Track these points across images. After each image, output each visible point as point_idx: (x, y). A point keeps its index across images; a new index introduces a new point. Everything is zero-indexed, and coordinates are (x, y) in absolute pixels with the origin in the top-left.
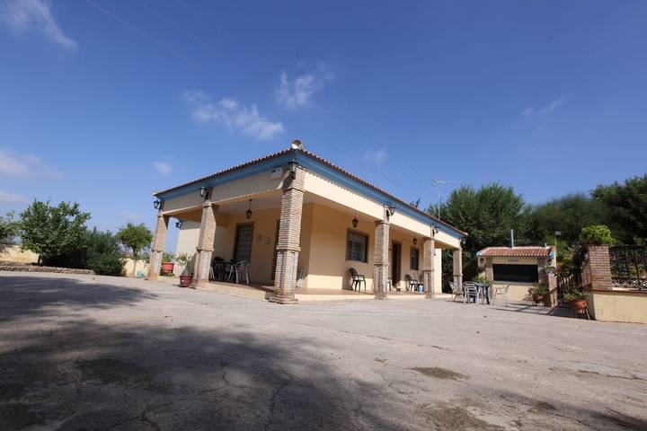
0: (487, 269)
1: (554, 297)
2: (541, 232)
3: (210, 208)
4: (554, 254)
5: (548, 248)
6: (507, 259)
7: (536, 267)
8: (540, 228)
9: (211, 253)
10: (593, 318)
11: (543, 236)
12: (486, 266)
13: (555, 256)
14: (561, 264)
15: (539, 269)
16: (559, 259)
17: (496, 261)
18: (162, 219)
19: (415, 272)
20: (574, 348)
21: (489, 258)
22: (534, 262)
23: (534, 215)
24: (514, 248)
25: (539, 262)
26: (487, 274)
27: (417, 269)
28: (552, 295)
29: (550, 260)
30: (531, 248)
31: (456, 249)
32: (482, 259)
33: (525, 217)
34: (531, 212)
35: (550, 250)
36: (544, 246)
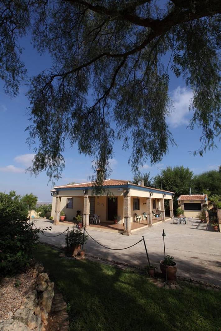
0: (182, 205)
1: (208, 219)
2: (201, 187)
3: (88, 198)
4: (207, 199)
5: (204, 195)
6: (189, 201)
7: (200, 204)
8: (200, 186)
9: (89, 215)
10: (219, 232)
11: (202, 189)
12: (181, 204)
13: (207, 200)
14: (209, 202)
15: (202, 205)
16: (209, 200)
17: (185, 202)
18: (59, 198)
19: (154, 209)
20: (213, 248)
21: (182, 201)
22: (199, 202)
23: (198, 180)
24: (191, 195)
25: (201, 202)
26: (182, 208)
27: (155, 208)
28: (207, 219)
29: (205, 201)
30: (198, 195)
31: (170, 200)
32: (179, 201)
33: (194, 181)
34: (197, 178)
35: (205, 196)
36: (203, 195)
